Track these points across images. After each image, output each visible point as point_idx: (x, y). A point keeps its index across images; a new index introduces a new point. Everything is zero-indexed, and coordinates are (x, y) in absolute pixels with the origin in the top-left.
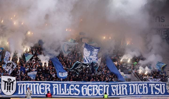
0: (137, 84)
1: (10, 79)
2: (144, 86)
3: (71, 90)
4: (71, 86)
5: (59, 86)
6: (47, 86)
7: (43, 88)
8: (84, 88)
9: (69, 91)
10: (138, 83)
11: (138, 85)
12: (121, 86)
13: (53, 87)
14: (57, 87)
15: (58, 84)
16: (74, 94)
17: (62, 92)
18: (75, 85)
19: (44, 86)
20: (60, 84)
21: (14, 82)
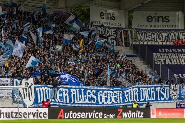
0: (146, 88)
1: (27, 82)
2: (152, 91)
3: (88, 97)
4: (88, 92)
5: (77, 91)
6: (65, 91)
7: (61, 95)
8: (100, 94)
9: (86, 98)
10: (148, 87)
11: (147, 90)
12: (133, 90)
13: (71, 92)
14: (75, 93)
15: (76, 89)
16: (91, 102)
17: (80, 100)
18: (92, 90)
19: (62, 91)
20: (78, 88)
21: (32, 87)
